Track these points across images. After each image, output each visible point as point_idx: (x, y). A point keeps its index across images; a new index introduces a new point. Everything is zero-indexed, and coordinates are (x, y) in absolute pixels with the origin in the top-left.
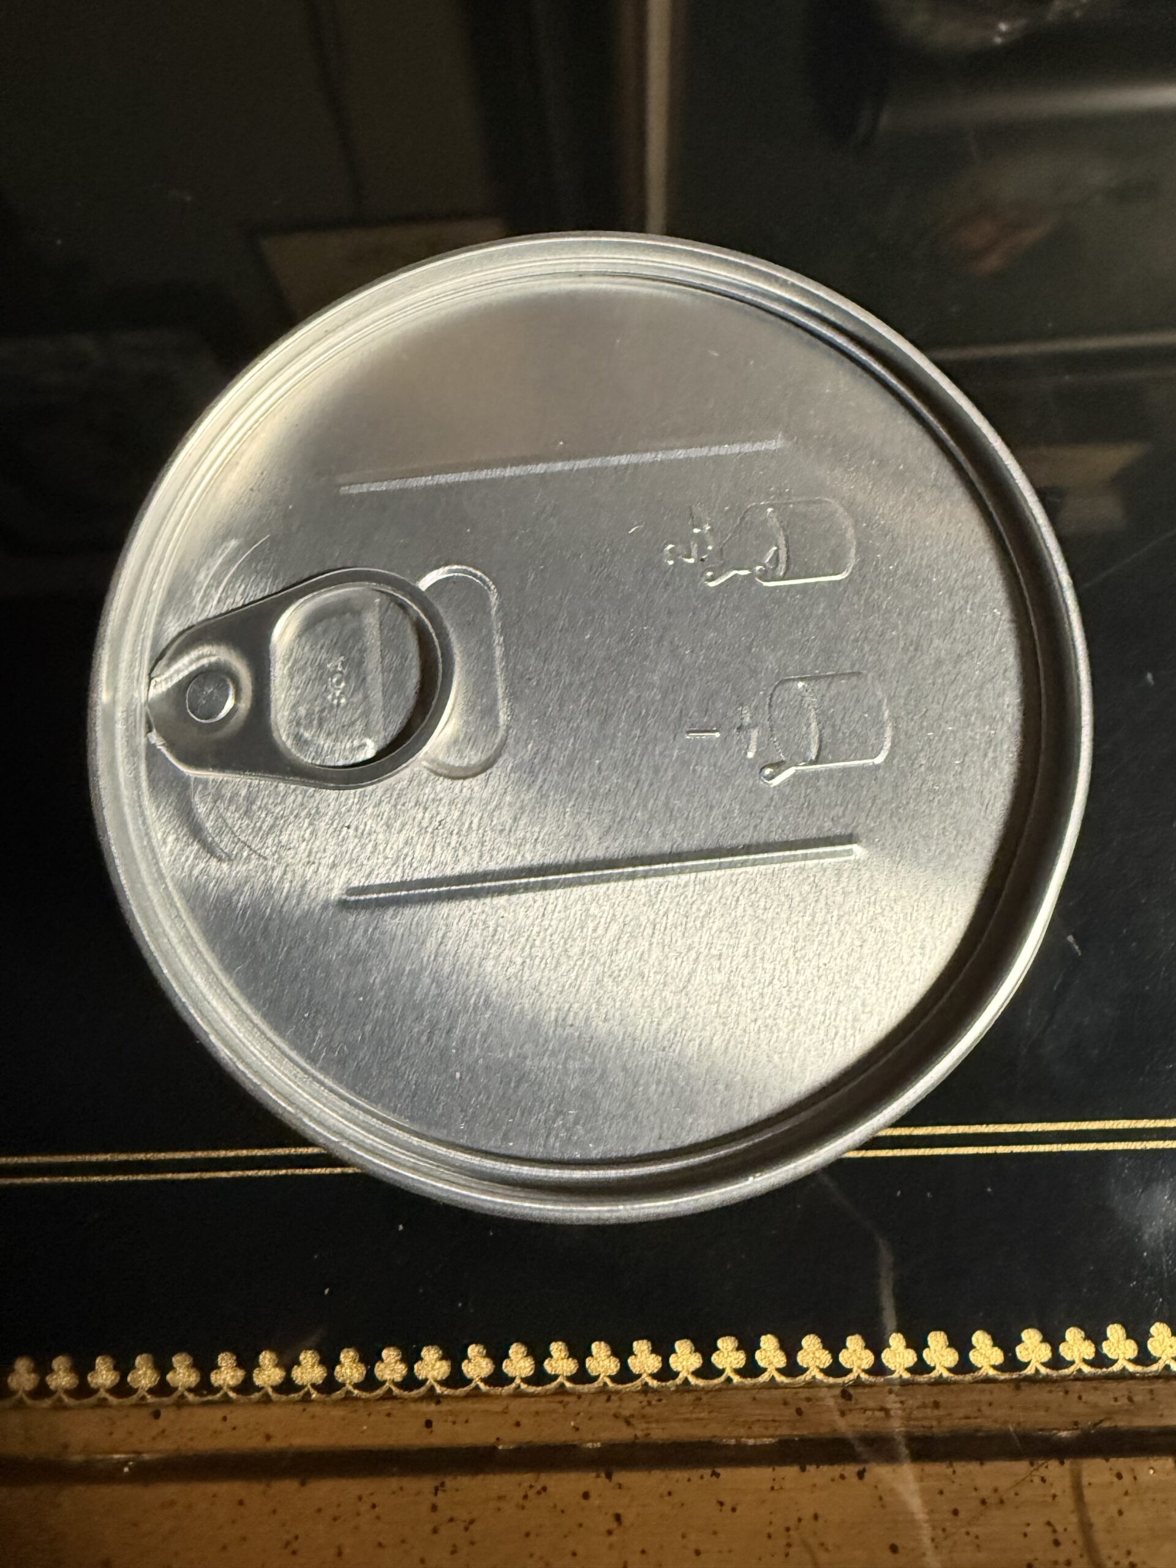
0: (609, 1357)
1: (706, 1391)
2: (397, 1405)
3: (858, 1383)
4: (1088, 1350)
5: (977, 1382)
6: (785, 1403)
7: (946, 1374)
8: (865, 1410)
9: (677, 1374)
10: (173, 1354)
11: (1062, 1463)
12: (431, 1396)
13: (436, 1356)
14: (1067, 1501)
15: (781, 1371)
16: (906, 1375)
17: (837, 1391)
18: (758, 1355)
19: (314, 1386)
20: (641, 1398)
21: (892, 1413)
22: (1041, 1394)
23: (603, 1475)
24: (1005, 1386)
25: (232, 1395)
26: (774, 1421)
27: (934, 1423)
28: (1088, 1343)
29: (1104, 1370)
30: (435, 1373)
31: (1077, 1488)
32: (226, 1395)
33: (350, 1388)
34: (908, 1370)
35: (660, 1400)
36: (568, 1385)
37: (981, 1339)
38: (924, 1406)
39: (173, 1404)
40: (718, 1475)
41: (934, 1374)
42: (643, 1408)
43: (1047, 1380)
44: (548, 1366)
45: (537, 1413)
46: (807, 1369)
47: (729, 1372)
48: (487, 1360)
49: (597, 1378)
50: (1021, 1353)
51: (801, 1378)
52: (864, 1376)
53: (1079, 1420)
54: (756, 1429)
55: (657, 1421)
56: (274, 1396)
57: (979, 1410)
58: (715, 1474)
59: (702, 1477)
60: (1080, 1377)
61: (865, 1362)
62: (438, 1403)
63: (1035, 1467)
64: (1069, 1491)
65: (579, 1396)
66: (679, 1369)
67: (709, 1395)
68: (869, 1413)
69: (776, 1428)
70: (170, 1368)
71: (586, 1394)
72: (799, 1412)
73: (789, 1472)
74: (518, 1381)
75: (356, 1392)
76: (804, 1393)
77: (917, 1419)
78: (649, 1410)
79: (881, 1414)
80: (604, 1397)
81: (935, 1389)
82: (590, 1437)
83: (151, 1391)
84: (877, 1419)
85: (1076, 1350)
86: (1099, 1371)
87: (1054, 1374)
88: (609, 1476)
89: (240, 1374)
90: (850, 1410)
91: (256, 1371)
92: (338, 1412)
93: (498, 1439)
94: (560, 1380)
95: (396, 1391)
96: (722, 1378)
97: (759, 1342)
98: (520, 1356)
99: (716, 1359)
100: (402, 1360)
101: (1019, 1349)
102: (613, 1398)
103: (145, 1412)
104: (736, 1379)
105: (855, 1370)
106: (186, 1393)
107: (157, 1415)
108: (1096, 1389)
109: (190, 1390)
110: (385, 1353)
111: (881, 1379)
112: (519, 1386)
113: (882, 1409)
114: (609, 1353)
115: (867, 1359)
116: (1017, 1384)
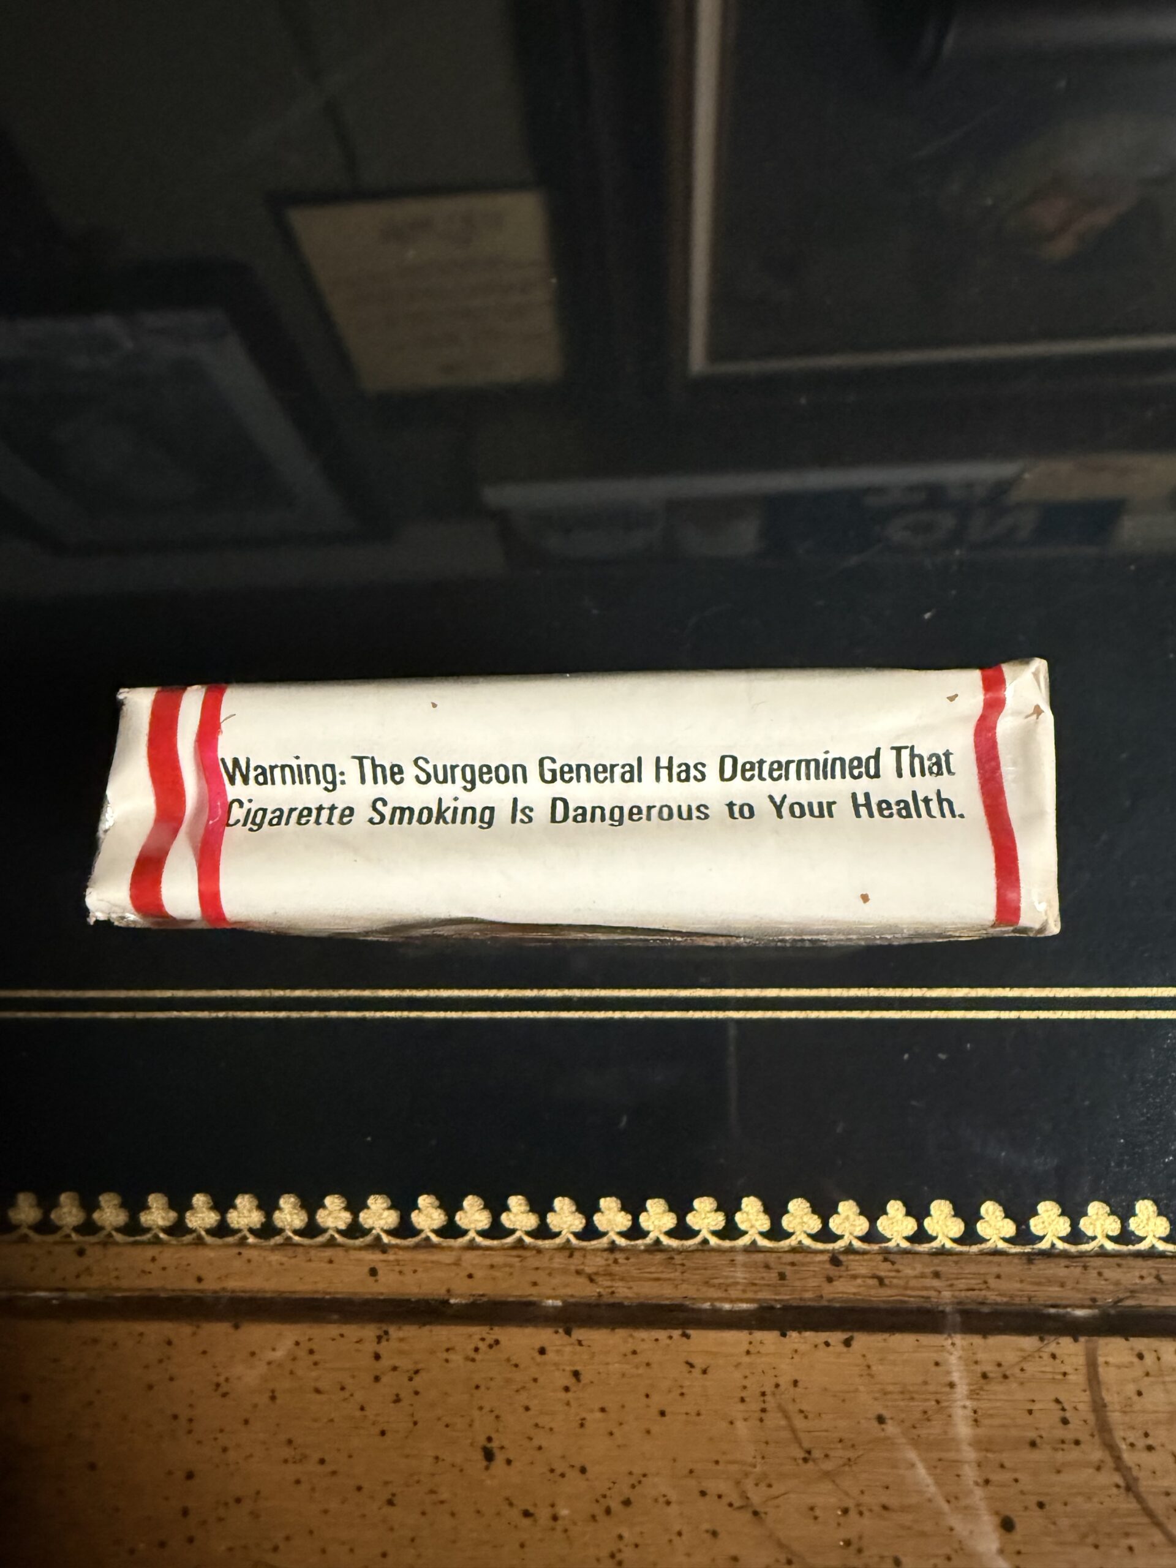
0: (573, 1213)
1: (679, 1252)
2: (340, 1252)
3: (849, 1250)
4: (1113, 1226)
5: (982, 1253)
6: (767, 1267)
7: (949, 1245)
8: (855, 1277)
9: (648, 1233)
10: (100, 1193)
11: (1076, 1340)
12: (377, 1245)
13: (385, 1205)
14: (1078, 1378)
15: (765, 1235)
16: (905, 1244)
17: (825, 1257)
18: (738, 1217)
19: (251, 1231)
20: (606, 1255)
21: (887, 1281)
22: (1058, 1269)
23: (561, 1330)
24: (1016, 1261)
25: (162, 1235)
26: (754, 1284)
27: (933, 1293)
28: (1113, 1218)
29: (1131, 1247)
30: (382, 1223)
31: (1092, 1365)
32: (156, 1237)
33: (290, 1234)
34: (908, 1239)
35: (627, 1259)
36: (528, 1240)
37: (991, 1211)
38: (923, 1276)
39: (98, 1243)
40: (688, 1337)
41: (935, 1244)
42: (609, 1265)
43: (1065, 1254)
44: (506, 1219)
45: (492, 1266)
46: (792, 1234)
47: (705, 1234)
48: (439, 1211)
49: (558, 1234)
50: (1036, 1225)
51: (785, 1244)
52: (857, 1244)
53: (1098, 1296)
54: (734, 1293)
55: (622, 1279)
56: (208, 1239)
57: (986, 1282)
58: (686, 1336)
59: (670, 1337)
60: (1102, 1253)
61: (858, 1229)
62: (384, 1252)
63: (1046, 1342)
64: (1083, 1370)
65: (539, 1251)
66: (651, 1228)
67: (683, 1256)
68: (859, 1281)
69: (756, 1292)
70: (96, 1206)
71: (547, 1249)
72: (782, 1276)
73: (769, 1338)
74: (472, 1234)
75: (296, 1238)
76: (790, 1258)
77: (913, 1289)
78: (615, 1269)
79: (875, 1282)
80: (567, 1253)
81: (937, 1260)
82: (550, 1292)
83: (77, 1229)
84: (869, 1287)
85: (1098, 1224)
86: (1124, 1248)
87: (1072, 1249)
88: (568, 1332)
89: (173, 1215)
90: (840, 1277)
91: (188, 1214)
92: (275, 1257)
93: (448, 1291)
94: (518, 1234)
95: (339, 1239)
96: (698, 1239)
97: (740, 1204)
98: (477, 1208)
99: (690, 1219)
100: (347, 1209)
101: (1033, 1222)
102: (577, 1254)
103: (70, 1250)
104: (714, 1241)
105: (847, 1235)
106: (114, 1233)
107: (81, 1253)
108: (1119, 1265)
109: (118, 1230)
110: (328, 1201)
111: (875, 1247)
112: (474, 1239)
113: (874, 1277)
114: (574, 1208)
115: (862, 1225)
116: (1030, 1258)
